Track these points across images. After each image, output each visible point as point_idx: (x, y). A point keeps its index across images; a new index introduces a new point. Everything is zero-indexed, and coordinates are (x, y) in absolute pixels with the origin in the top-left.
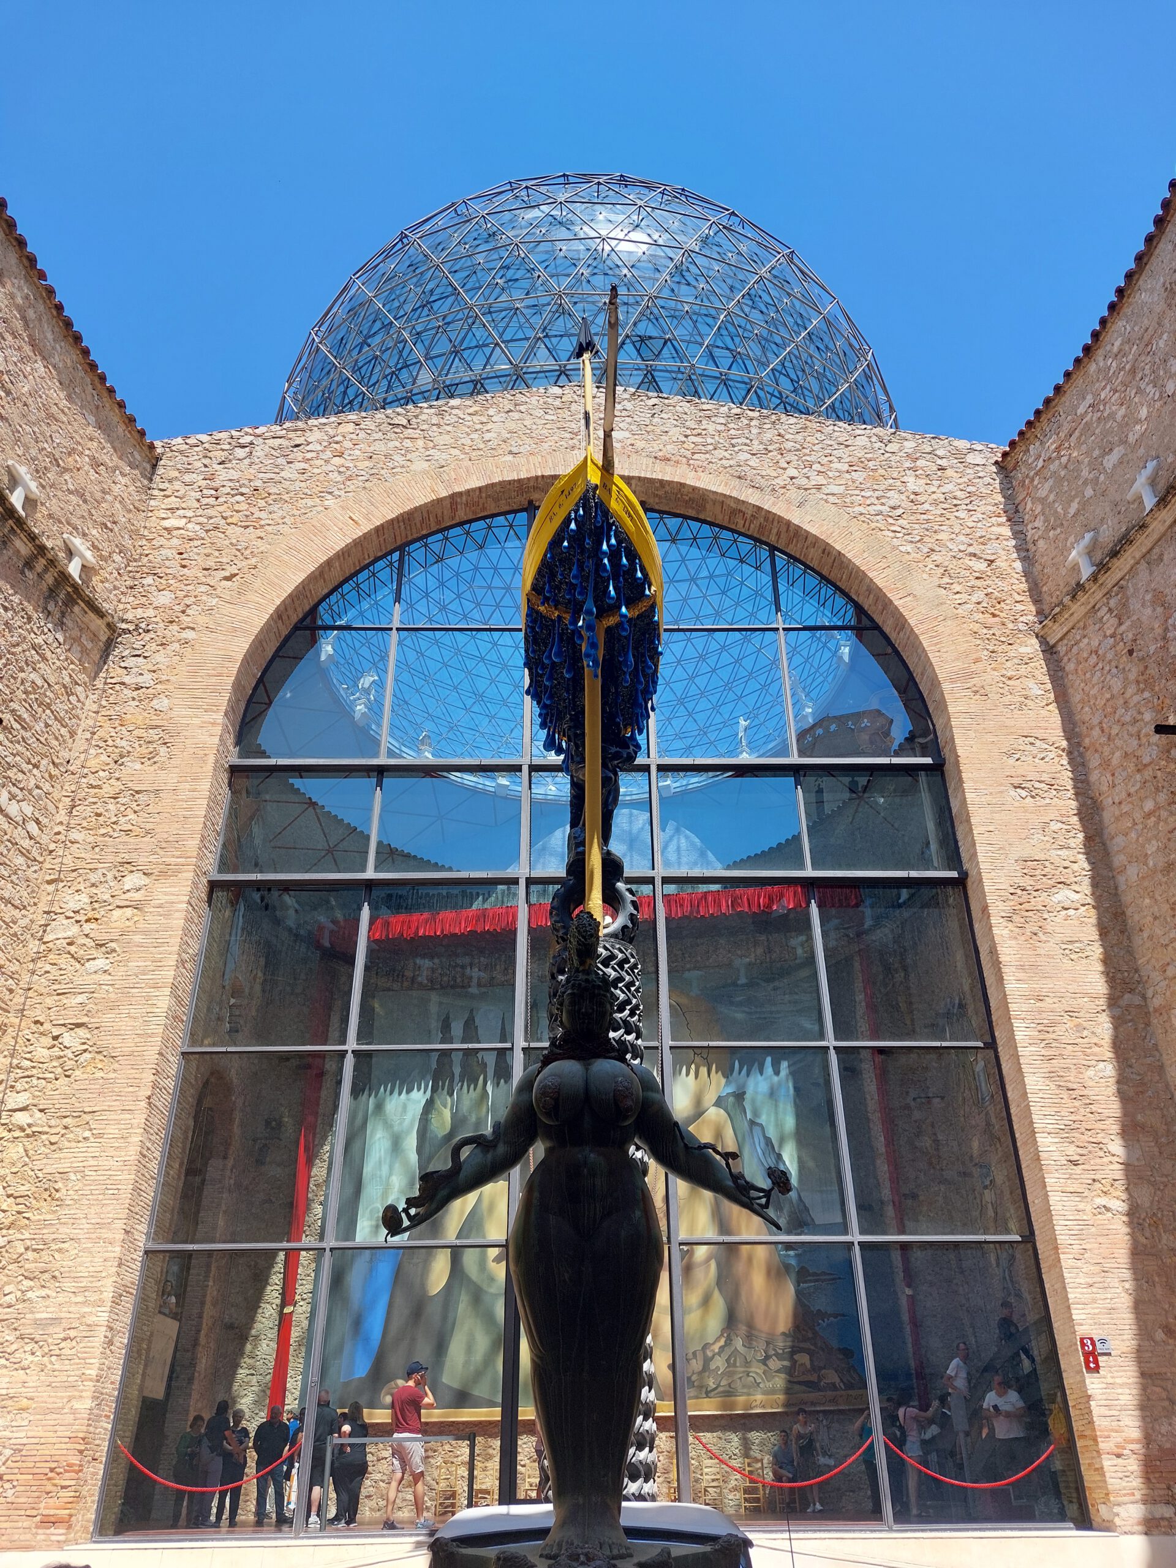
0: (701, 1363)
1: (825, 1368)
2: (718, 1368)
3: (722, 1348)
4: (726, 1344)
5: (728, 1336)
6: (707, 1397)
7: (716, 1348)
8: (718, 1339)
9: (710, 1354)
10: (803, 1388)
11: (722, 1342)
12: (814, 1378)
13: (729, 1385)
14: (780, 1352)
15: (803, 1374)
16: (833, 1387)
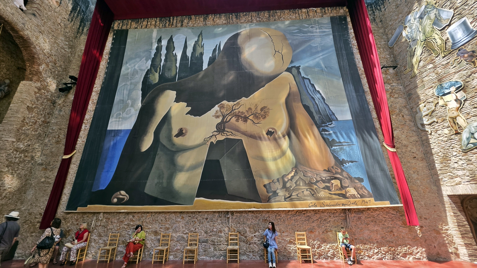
0: (281, 184)
1: (348, 187)
2: (291, 187)
3: (292, 177)
4: (294, 175)
5: (296, 171)
6: (285, 201)
7: (290, 177)
8: (290, 172)
9: (286, 180)
10: (337, 197)
11: (293, 174)
12: (343, 192)
13: (297, 195)
14: (324, 179)
15: (337, 190)
16: (353, 196)
